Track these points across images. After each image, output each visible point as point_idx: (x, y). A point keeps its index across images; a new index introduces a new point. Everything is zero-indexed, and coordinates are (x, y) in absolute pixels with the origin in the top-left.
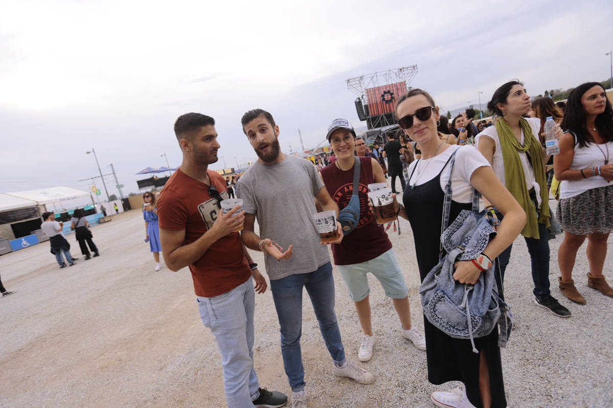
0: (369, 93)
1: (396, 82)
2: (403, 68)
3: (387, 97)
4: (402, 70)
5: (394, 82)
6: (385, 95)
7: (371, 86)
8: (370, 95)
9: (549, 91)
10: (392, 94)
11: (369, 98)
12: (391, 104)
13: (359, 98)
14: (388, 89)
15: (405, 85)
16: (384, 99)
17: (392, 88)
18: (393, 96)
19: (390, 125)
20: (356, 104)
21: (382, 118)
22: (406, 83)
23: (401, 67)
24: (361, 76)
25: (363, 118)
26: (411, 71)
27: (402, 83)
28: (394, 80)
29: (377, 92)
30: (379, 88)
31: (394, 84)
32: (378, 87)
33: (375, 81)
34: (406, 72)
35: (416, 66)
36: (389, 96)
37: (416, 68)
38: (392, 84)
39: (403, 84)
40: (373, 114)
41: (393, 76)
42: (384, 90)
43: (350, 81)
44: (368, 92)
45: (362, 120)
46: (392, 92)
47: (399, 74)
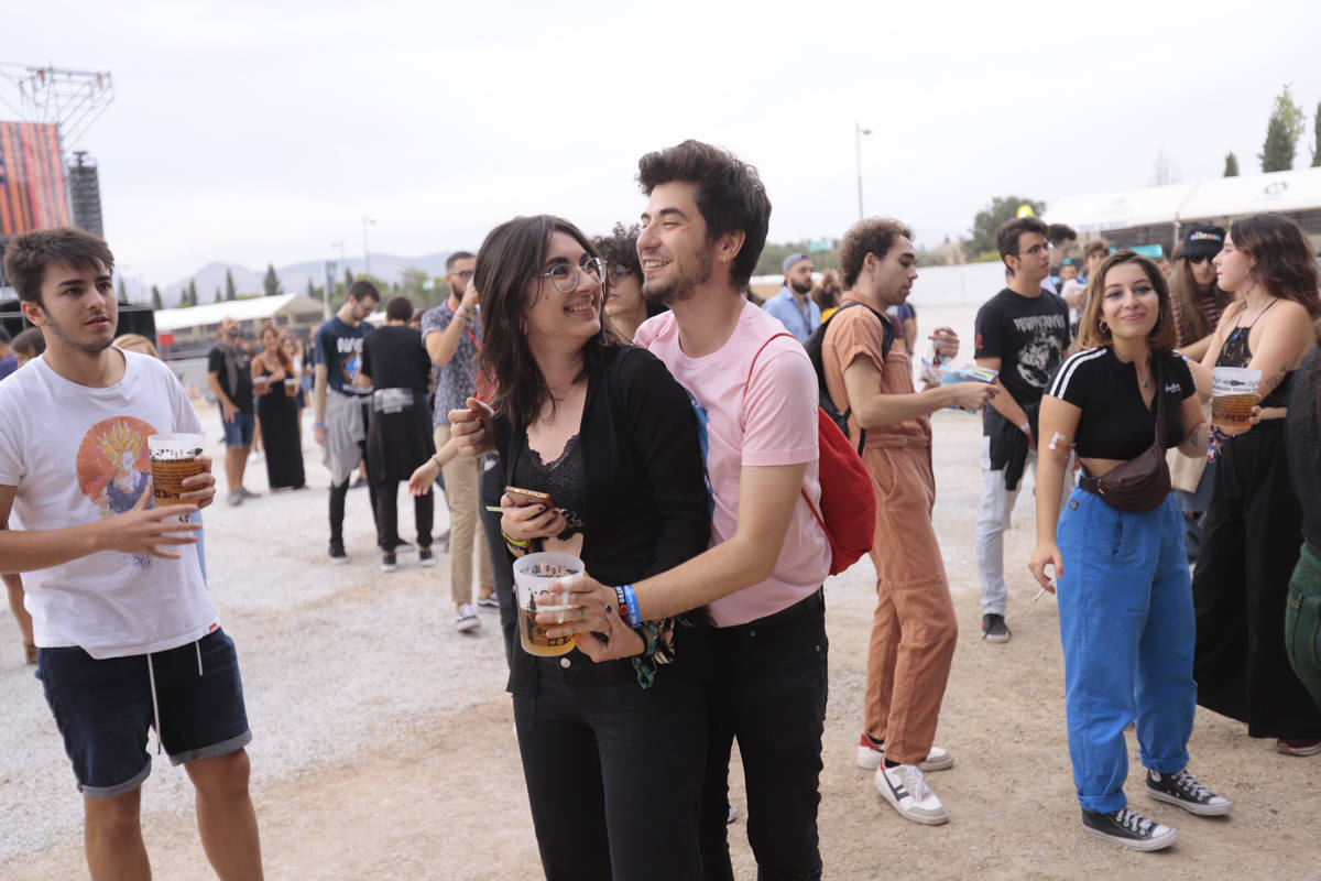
1: (16, 119)
2: (52, 71)
4: (47, 76)
15: (58, 139)
22: (63, 131)
23: (44, 64)
26: (86, 90)
27: (45, 127)
31: (9, 125)
34: (60, 87)
35: (108, 75)
37: (105, 82)
39: (51, 133)
47: (35, 90)
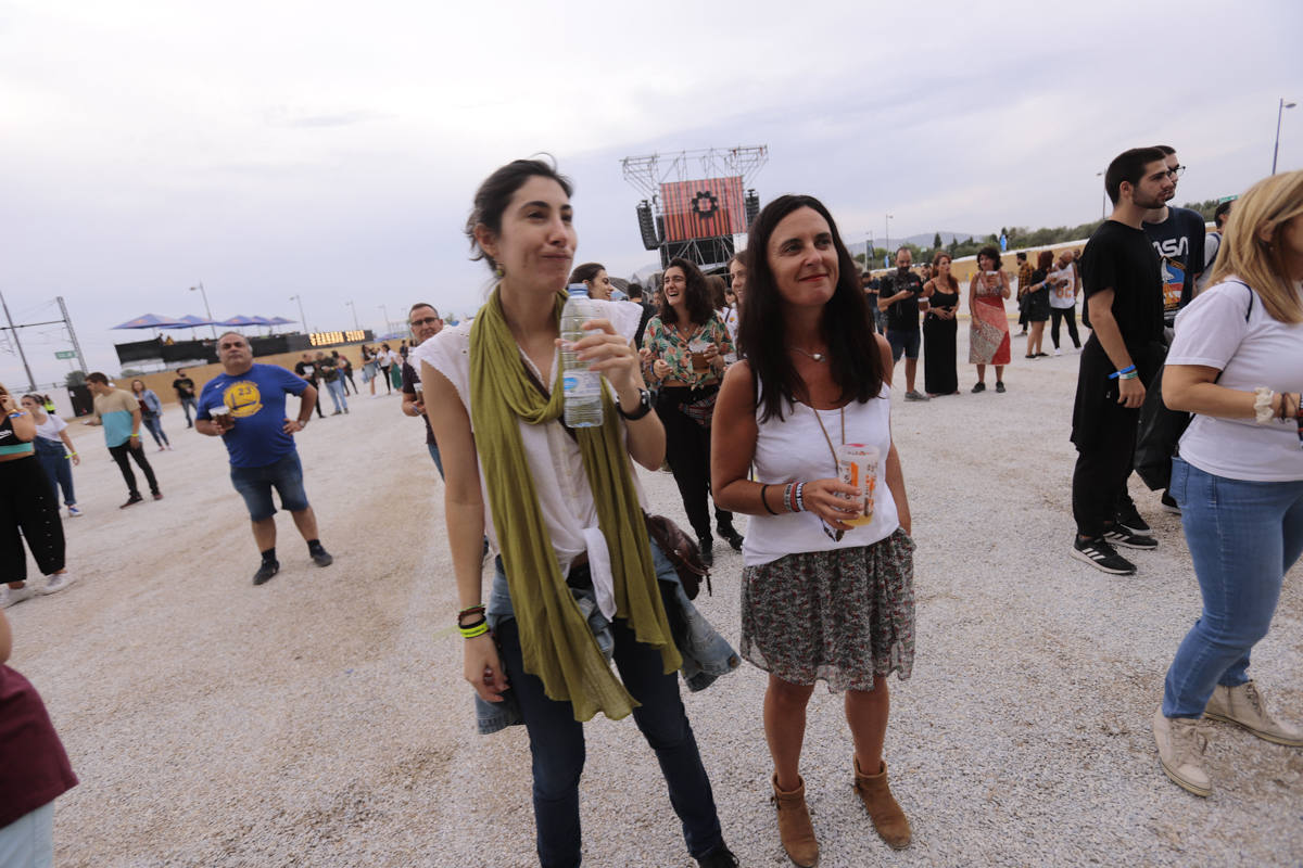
0: (667, 193)
1: (723, 176)
2: (739, 149)
3: (704, 205)
4: (737, 152)
5: (719, 175)
6: (700, 200)
7: (672, 178)
8: (668, 196)
9: (1008, 229)
10: (713, 200)
11: (666, 203)
12: (711, 221)
13: (646, 201)
14: (707, 189)
15: (742, 183)
16: (696, 209)
17: (714, 188)
18: (716, 204)
19: (706, 263)
20: (639, 213)
21: (691, 246)
22: (744, 180)
23: (735, 146)
24: (653, 154)
25: (651, 243)
26: (754, 157)
27: (736, 179)
28: (721, 172)
29: (684, 192)
30: (688, 184)
31: (720, 180)
32: (687, 182)
33: (681, 169)
34: (744, 158)
35: (766, 147)
36: (706, 203)
37: (764, 151)
38: (715, 180)
39: (738, 182)
40: (673, 238)
41: (720, 162)
42: (699, 190)
43: (630, 162)
44: (663, 190)
45: (649, 248)
46: (714, 195)
47: (732, 161)
